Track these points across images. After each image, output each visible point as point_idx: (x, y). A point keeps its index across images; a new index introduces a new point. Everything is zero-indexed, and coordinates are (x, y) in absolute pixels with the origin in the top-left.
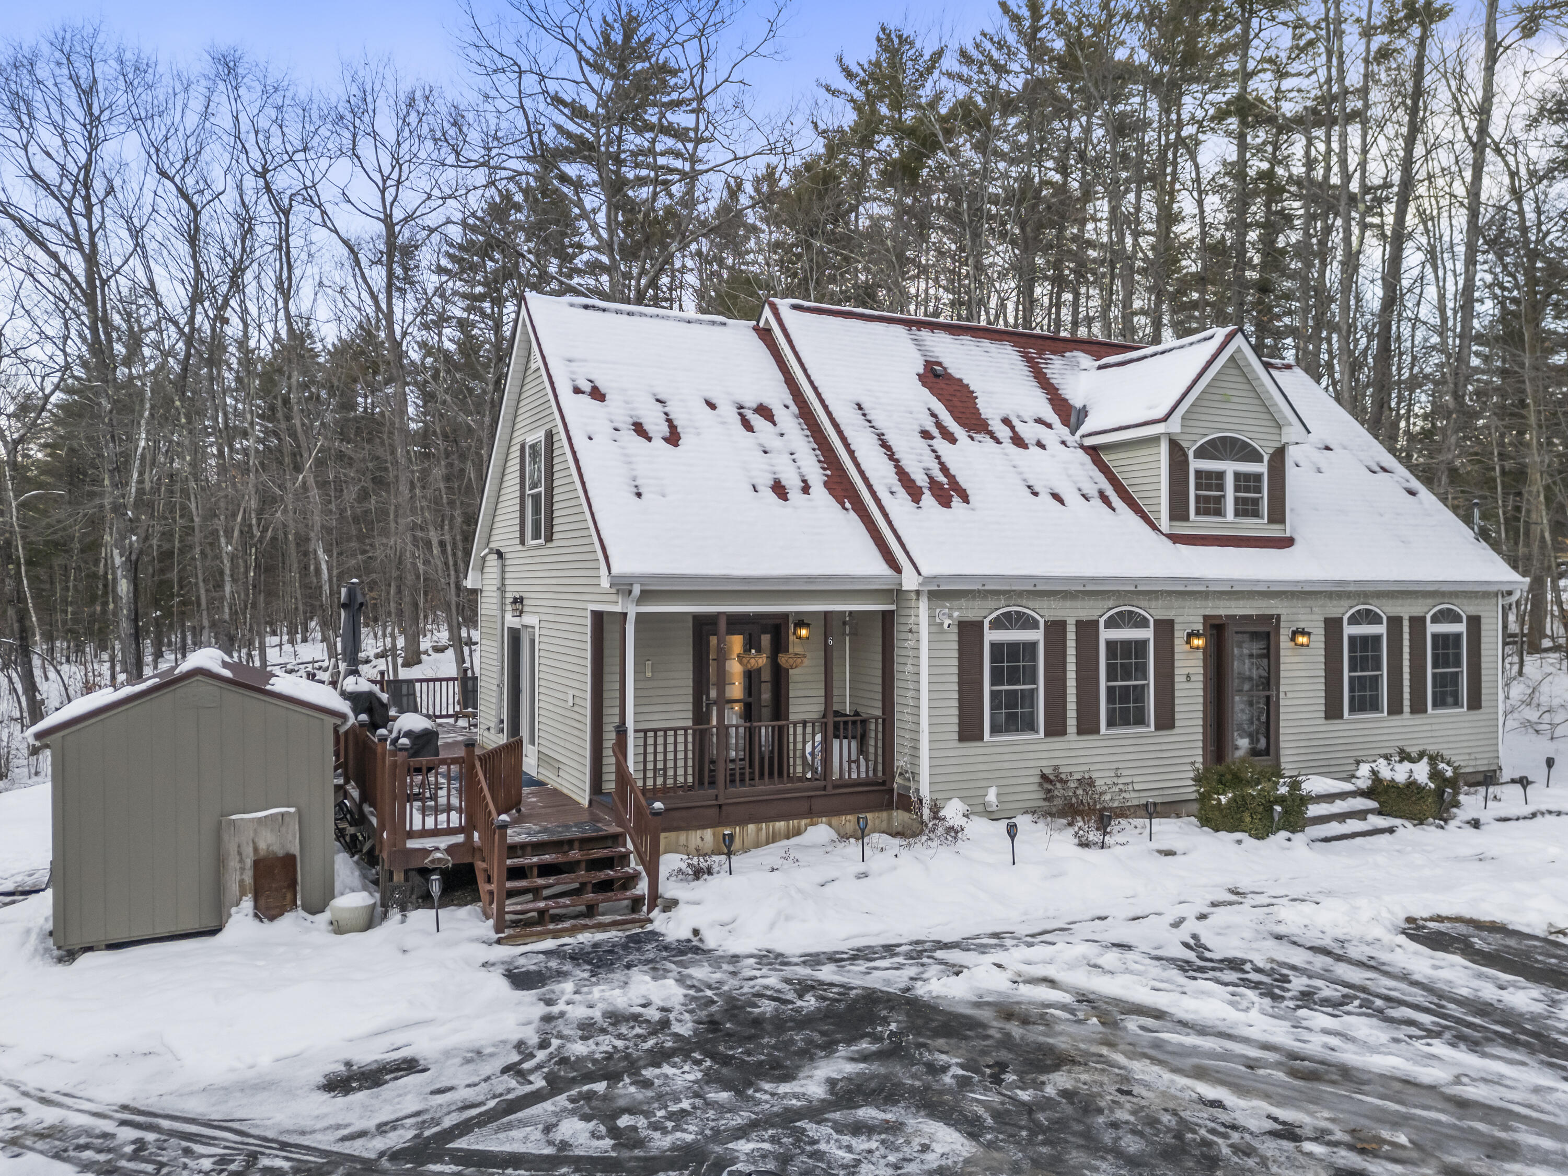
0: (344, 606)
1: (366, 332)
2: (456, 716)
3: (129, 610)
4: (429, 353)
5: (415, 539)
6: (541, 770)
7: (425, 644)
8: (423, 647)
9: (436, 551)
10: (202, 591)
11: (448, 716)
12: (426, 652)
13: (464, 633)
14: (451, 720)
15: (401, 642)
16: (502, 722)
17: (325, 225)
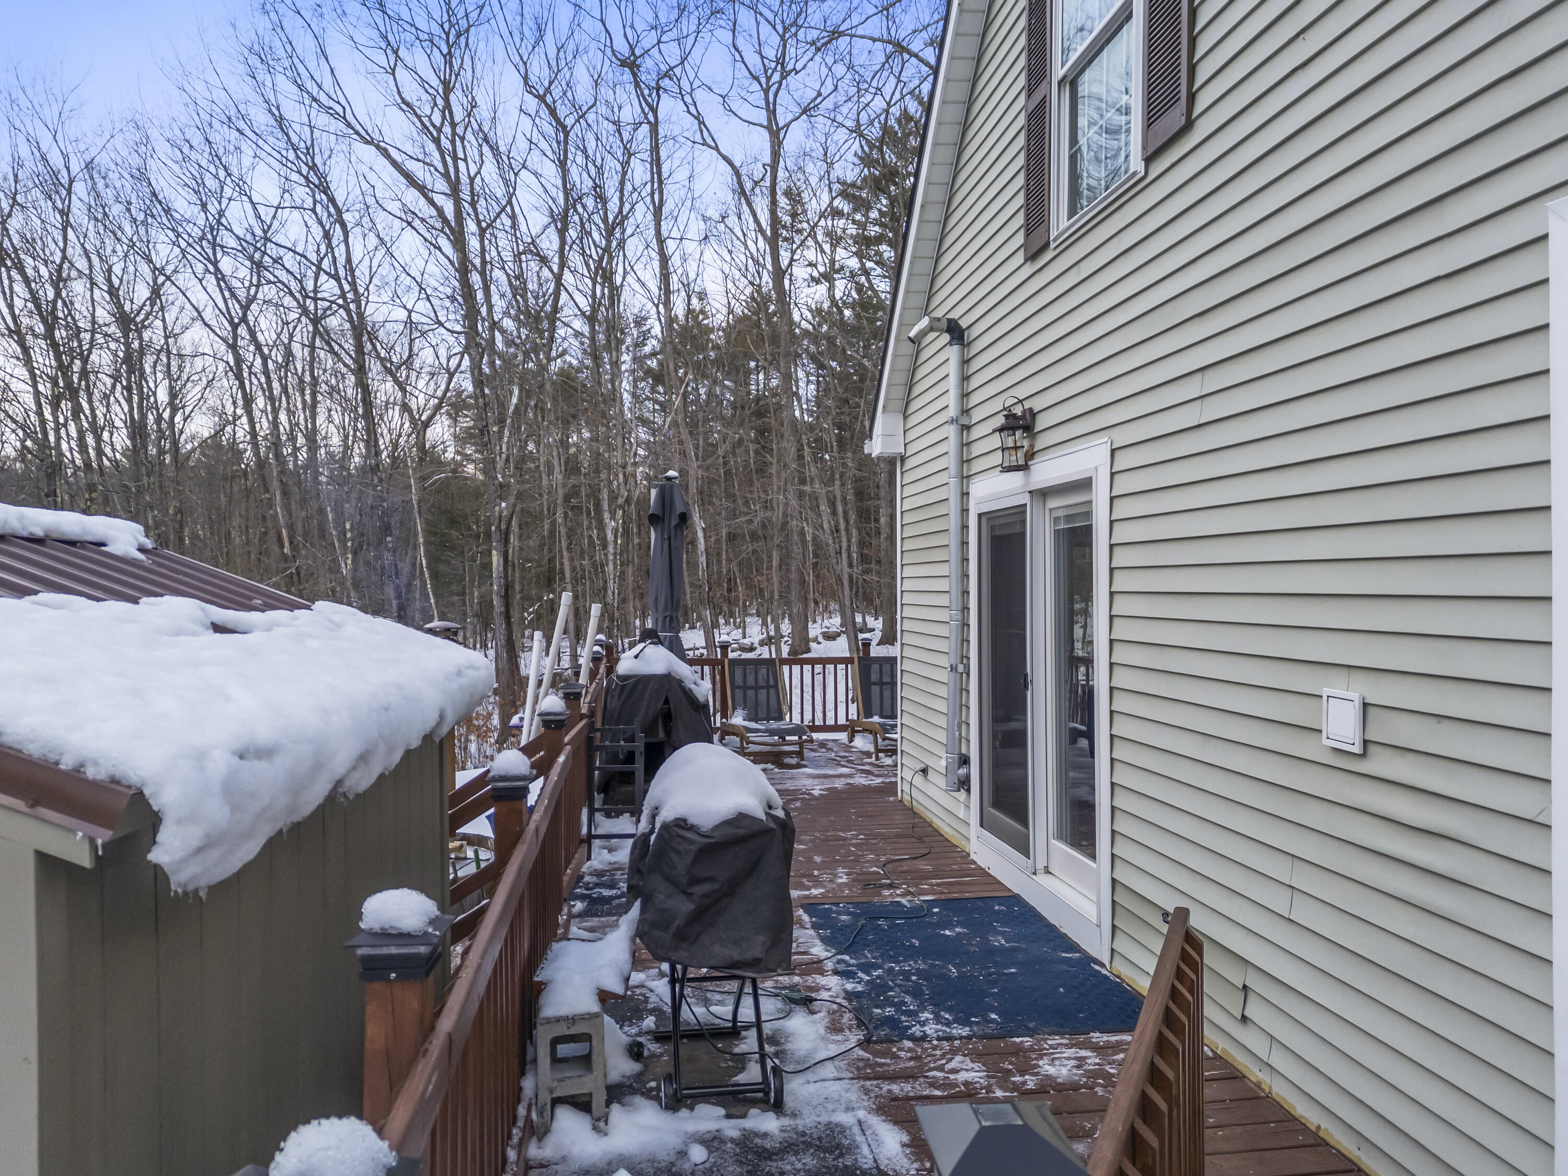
0: (655, 519)
1: (759, 301)
2: (852, 729)
3: (499, 586)
4: (824, 320)
5: (801, 495)
6: (1122, 945)
7: (814, 630)
8: (812, 634)
9: (824, 507)
10: (566, 562)
11: (836, 728)
12: (815, 640)
13: (859, 619)
14: (843, 736)
15: (786, 627)
16: (964, 761)
17: (705, 144)
